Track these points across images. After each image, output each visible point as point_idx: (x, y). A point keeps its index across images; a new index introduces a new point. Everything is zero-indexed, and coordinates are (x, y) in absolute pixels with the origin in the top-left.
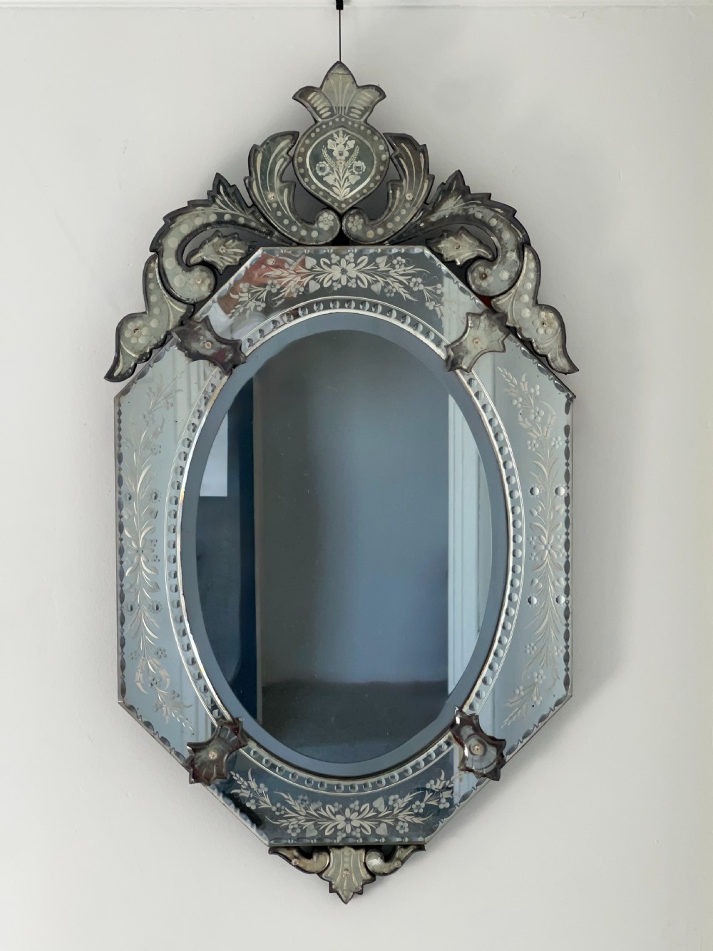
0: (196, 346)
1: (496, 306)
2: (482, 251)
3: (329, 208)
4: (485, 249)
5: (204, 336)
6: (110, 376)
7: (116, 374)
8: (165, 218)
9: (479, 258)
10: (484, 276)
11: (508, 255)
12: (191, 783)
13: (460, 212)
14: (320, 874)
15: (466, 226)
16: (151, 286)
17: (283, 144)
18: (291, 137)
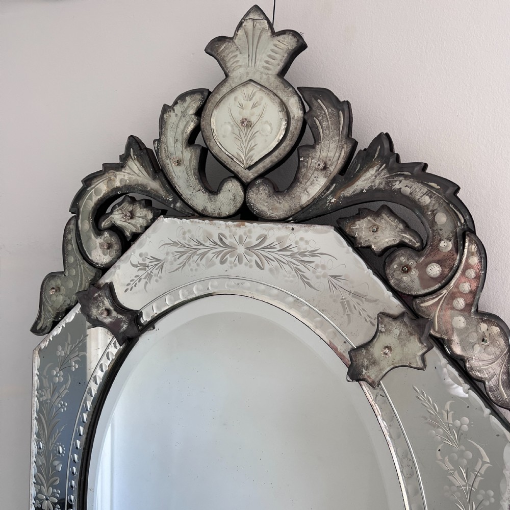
0: (95, 313)
1: (419, 308)
2: (408, 238)
3: (236, 177)
4: (411, 235)
5: (103, 303)
6: (35, 330)
7: (38, 328)
8: (83, 182)
9: (402, 245)
10: (406, 270)
11: (442, 244)
13: (382, 186)
15: (390, 204)
16: (70, 247)
17: (192, 105)
18: (198, 97)
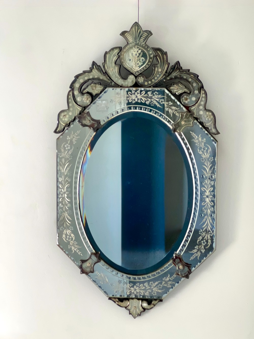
0: (84, 122)
1: (190, 110)
2: (186, 90)
3: (132, 74)
4: (187, 90)
5: (87, 118)
6: (55, 132)
7: (57, 131)
8: (75, 77)
9: (185, 92)
10: (187, 99)
11: (195, 91)
12: (81, 274)
13: (178, 76)
14: (126, 308)
15: (181, 81)
16: (70, 100)
17: (116, 51)
18: (119, 49)
